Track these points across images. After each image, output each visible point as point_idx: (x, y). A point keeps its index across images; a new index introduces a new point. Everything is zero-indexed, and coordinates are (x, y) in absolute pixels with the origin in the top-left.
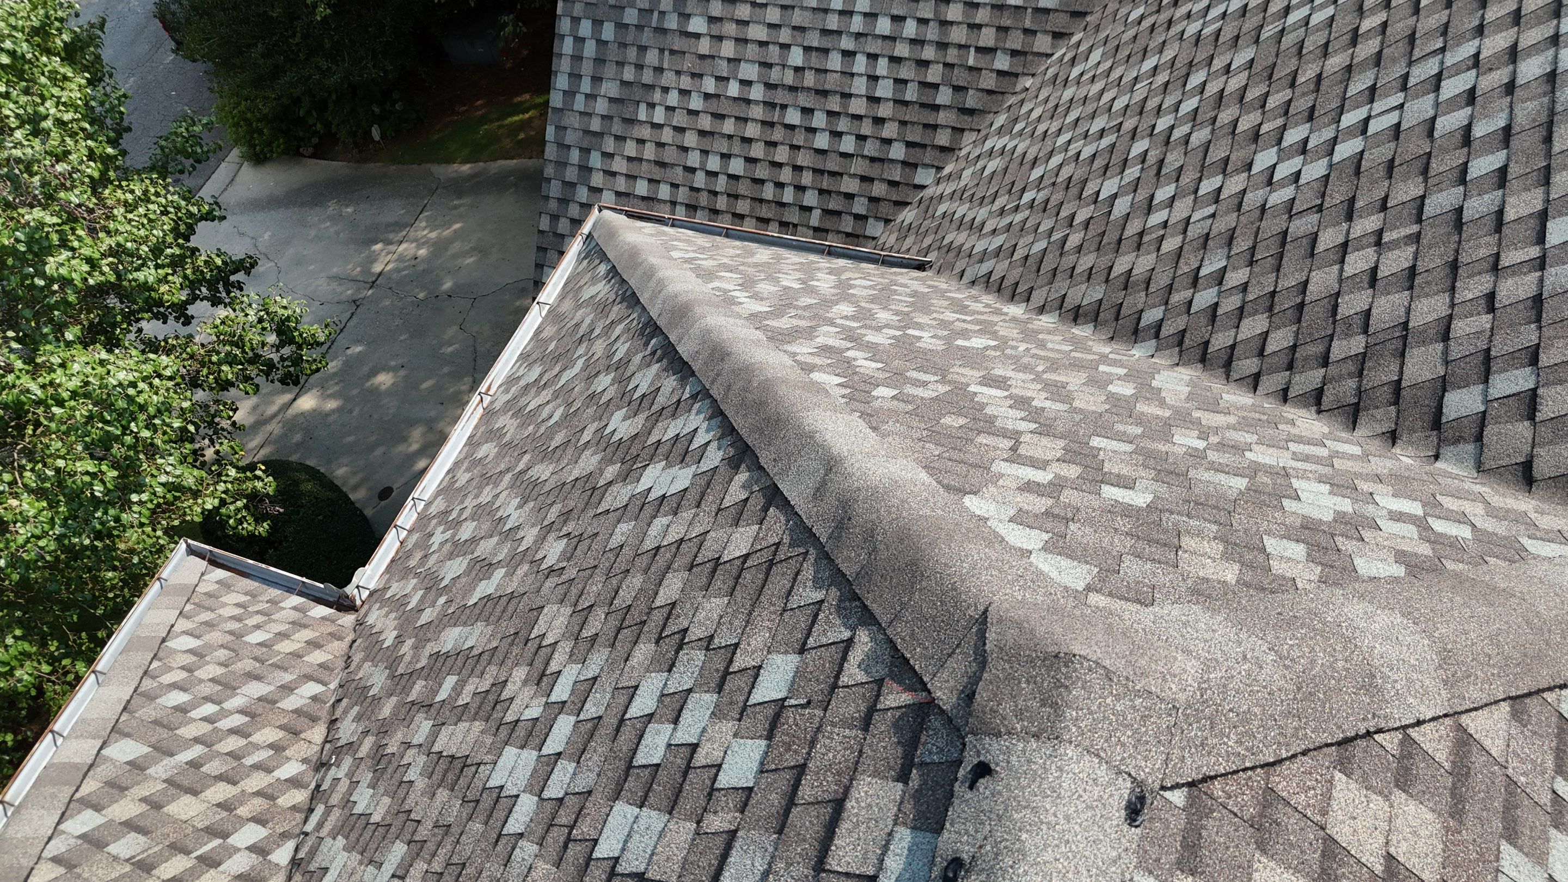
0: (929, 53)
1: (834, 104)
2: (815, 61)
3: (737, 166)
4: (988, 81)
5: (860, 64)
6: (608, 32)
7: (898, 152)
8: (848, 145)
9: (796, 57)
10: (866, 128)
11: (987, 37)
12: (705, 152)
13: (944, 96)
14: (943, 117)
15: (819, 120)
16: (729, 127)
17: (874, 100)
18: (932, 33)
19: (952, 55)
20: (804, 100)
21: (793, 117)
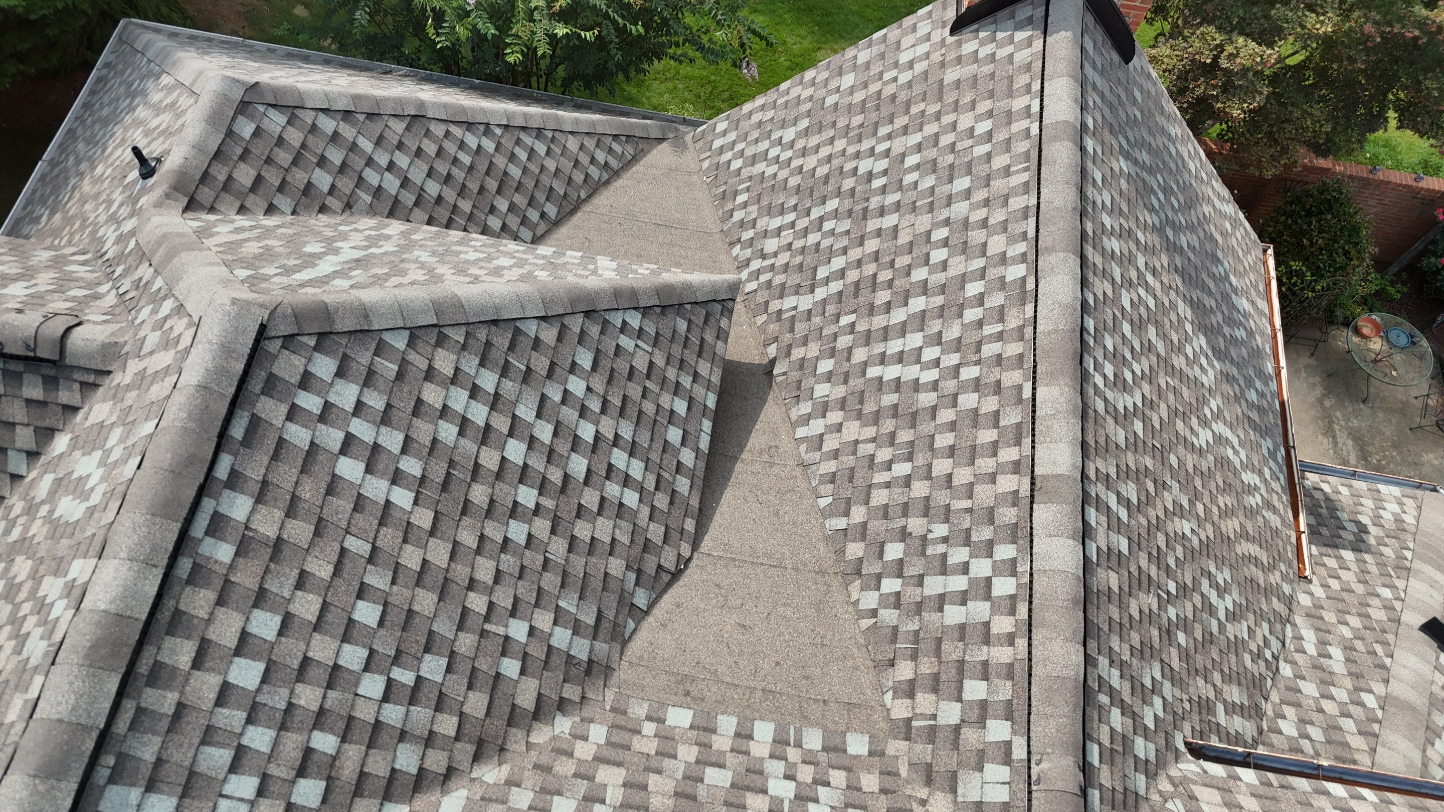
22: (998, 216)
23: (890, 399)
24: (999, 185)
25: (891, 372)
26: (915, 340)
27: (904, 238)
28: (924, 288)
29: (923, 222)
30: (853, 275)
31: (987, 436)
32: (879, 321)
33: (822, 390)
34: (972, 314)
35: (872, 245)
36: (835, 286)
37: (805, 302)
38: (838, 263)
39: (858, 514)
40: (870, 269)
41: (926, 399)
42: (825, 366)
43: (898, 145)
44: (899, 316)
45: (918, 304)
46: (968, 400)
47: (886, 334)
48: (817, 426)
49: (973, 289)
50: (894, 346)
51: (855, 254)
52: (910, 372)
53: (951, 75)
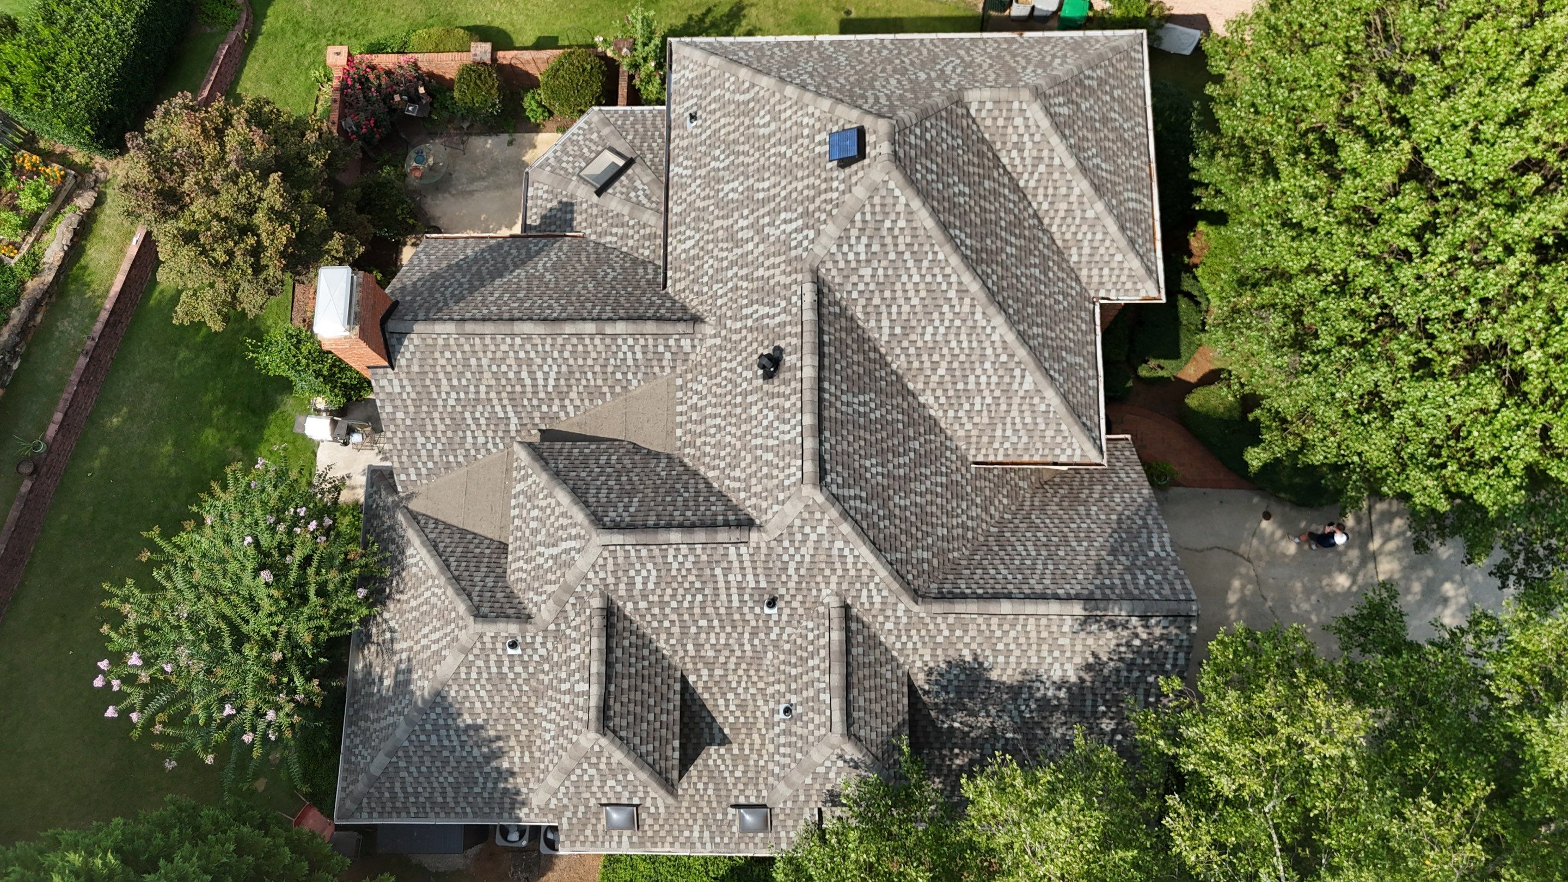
0: (1007, 557)
2: (1053, 553)
5: (1033, 553)
6: (1151, 554)
8: (1029, 534)
9: (1061, 553)
11: (985, 562)
13: (996, 549)
16: (1082, 535)
17: (1024, 545)
18: (1007, 562)
19: (997, 557)
20: (1053, 543)
22: (492, 348)
23: (562, 382)
24: (477, 348)
25: (551, 382)
26: (539, 375)
27: (493, 382)
28: (518, 373)
29: (487, 375)
30: (505, 402)
31: (580, 348)
32: (529, 389)
33: (555, 409)
34: (533, 355)
35: (493, 395)
36: (509, 408)
37: (514, 420)
39: (605, 389)
40: (504, 395)
41: (564, 369)
42: (545, 408)
43: (446, 390)
44: (528, 382)
45: (524, 375)
46: (566, 354)
47: (535, 386)
48: (570, 409)
49: (522, 355)
50: (541, 382)
51: (495, 402)
52: (553, 375)
53: (415, 369)
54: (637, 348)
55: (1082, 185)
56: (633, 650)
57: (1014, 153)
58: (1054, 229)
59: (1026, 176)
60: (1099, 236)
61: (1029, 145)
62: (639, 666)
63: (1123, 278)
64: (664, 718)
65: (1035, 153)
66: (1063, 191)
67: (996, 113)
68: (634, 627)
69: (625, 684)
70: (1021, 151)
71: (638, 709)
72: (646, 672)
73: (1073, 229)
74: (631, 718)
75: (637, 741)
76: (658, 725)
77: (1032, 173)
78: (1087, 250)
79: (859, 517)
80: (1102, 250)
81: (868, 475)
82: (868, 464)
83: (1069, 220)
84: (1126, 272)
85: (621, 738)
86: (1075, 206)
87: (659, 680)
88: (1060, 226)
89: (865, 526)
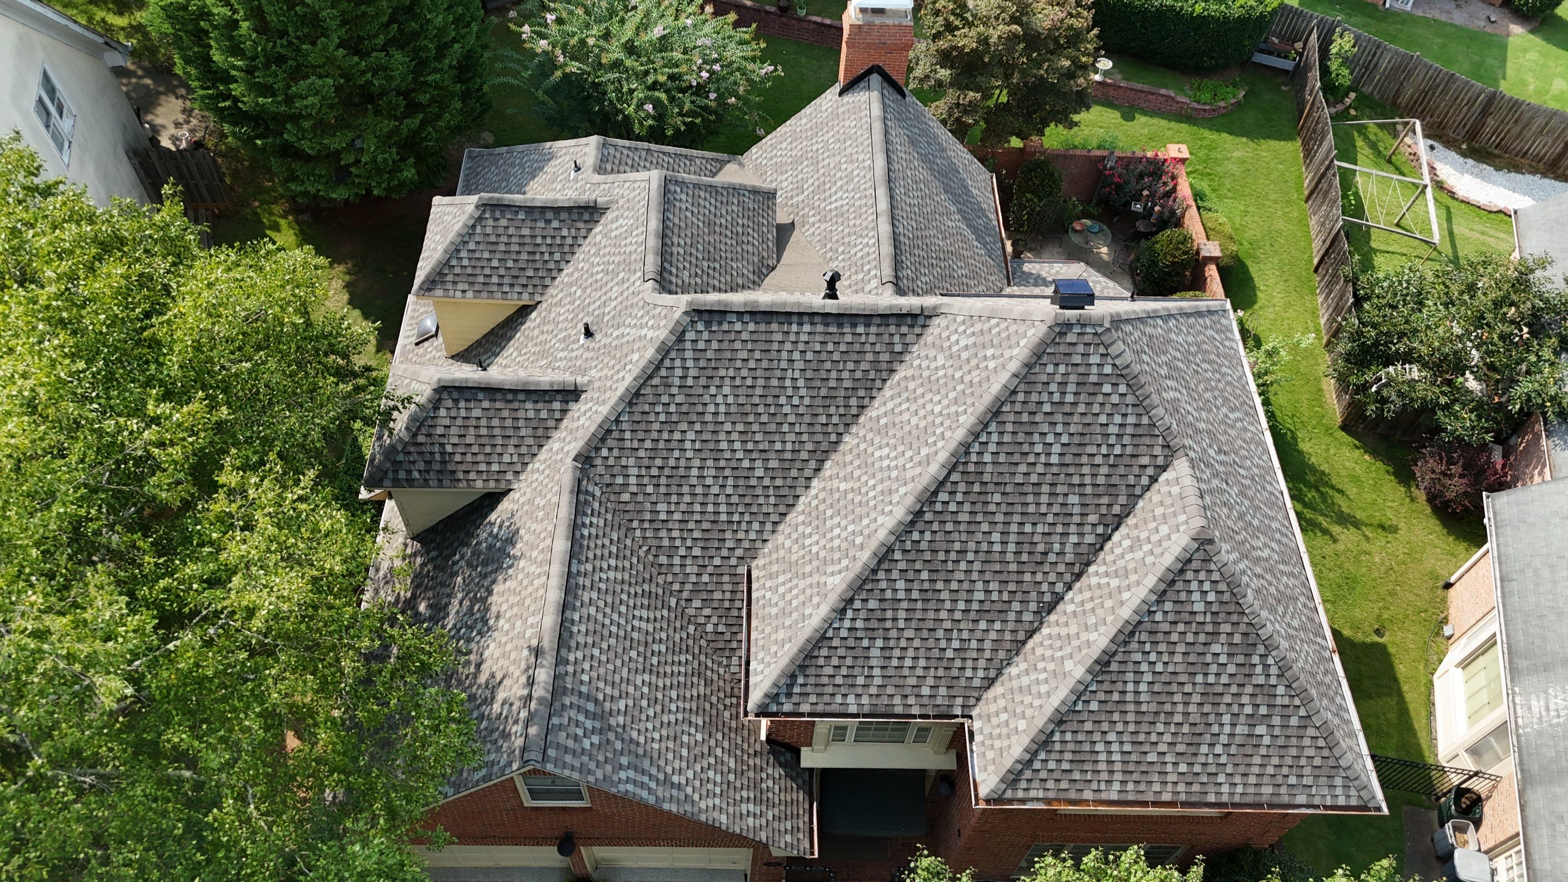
0: (632, 591)
1: (650, 639)
2: (635, 645)
3: (674, 694)
4: (641, 567)
5: (636, 623)
6: (624, 760)
7: (665, 613)
8: (664, 636)
9: (633, 654)
10: (658, 625)
11: (627, 564)
12: (670, 711)
13: (646, 587)
14: (653, 590)
15: (656, 647)
16: (660, 696)
17: (648, 620)
18: (626, 587)
19: (633, 581)
20: (649, 654)
21: (655, 660)
22: (861, 148)
23: (834, 213)
24: (860, 140)
25: (833, 206)
26: (840, 194)
27: (832, 166)
28: (841, 178)
29: (838, 158)
30: (816, 184)
31: (864, 209)
32: (828, 193)
33: (811, 220)
34: (856, 180)
35: (821, 171)
36: (811, 189)
37: (801, 198)
38: (811, 181)
39: (829, 246)
40: (822, 179)
41: (845, 208)
42: (812, 213)
43: (826, 138)
44: (834, 189)
45: (839, 184)
46: (857, 204)
47: (830, 196)
48: (812, 230)
49: (855, 173)
50: (833, 198)
51: (816, 176)
52: (839, 204)
53: (840, 111)
54: (866, 250)
55: (1100, 640)
56: (558, 241)
57: (1126, 543)
58: (1045, 631)
59: (1102, 569)
60: (1044, 688)
61: (1139, 555)
62: (543, 249)
63: (997, 744)
64: (495, 280)
65: (1131, 566)
66: (1092, 620)
67: (1168, 501)
68: (580, 241)
69: (526, 232)
70: (1131, 549)
71: (502, 247)
72: (538, 257)
73: (1048, 653)
74: (493, 239)
75: (472, 246)
76: (487, 271)
77: (1107, 574)
78: (1025, 681)
79: (663, 372)
80: (1028, 699)
81: (713, 390)
82: (726, 390)
83: (1058, 644)
84: (1006, 743)
85: (474, 226)
86: (1075, 643)
87: (530, 273)
88: (1050, 636)
89: (656, 381)
